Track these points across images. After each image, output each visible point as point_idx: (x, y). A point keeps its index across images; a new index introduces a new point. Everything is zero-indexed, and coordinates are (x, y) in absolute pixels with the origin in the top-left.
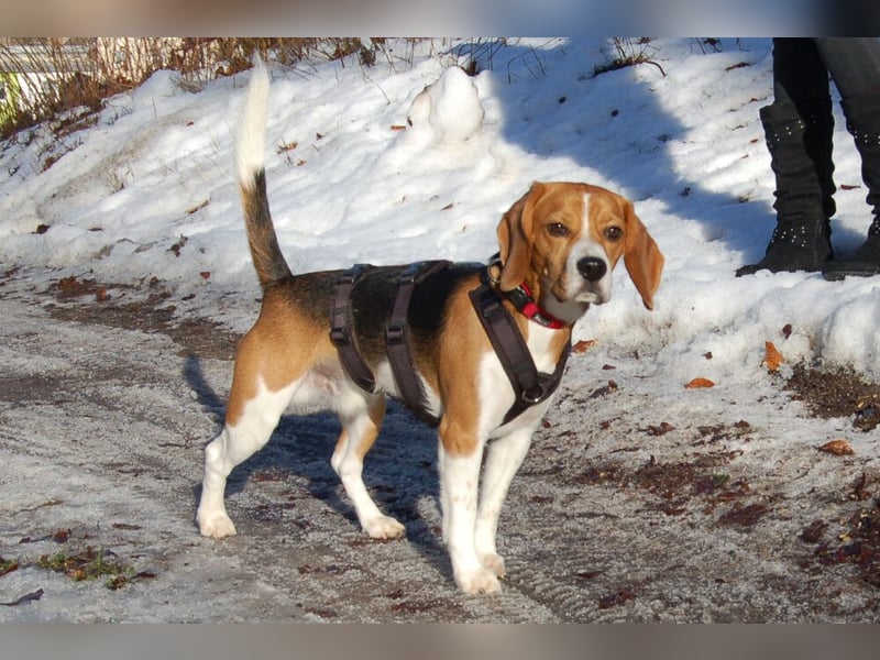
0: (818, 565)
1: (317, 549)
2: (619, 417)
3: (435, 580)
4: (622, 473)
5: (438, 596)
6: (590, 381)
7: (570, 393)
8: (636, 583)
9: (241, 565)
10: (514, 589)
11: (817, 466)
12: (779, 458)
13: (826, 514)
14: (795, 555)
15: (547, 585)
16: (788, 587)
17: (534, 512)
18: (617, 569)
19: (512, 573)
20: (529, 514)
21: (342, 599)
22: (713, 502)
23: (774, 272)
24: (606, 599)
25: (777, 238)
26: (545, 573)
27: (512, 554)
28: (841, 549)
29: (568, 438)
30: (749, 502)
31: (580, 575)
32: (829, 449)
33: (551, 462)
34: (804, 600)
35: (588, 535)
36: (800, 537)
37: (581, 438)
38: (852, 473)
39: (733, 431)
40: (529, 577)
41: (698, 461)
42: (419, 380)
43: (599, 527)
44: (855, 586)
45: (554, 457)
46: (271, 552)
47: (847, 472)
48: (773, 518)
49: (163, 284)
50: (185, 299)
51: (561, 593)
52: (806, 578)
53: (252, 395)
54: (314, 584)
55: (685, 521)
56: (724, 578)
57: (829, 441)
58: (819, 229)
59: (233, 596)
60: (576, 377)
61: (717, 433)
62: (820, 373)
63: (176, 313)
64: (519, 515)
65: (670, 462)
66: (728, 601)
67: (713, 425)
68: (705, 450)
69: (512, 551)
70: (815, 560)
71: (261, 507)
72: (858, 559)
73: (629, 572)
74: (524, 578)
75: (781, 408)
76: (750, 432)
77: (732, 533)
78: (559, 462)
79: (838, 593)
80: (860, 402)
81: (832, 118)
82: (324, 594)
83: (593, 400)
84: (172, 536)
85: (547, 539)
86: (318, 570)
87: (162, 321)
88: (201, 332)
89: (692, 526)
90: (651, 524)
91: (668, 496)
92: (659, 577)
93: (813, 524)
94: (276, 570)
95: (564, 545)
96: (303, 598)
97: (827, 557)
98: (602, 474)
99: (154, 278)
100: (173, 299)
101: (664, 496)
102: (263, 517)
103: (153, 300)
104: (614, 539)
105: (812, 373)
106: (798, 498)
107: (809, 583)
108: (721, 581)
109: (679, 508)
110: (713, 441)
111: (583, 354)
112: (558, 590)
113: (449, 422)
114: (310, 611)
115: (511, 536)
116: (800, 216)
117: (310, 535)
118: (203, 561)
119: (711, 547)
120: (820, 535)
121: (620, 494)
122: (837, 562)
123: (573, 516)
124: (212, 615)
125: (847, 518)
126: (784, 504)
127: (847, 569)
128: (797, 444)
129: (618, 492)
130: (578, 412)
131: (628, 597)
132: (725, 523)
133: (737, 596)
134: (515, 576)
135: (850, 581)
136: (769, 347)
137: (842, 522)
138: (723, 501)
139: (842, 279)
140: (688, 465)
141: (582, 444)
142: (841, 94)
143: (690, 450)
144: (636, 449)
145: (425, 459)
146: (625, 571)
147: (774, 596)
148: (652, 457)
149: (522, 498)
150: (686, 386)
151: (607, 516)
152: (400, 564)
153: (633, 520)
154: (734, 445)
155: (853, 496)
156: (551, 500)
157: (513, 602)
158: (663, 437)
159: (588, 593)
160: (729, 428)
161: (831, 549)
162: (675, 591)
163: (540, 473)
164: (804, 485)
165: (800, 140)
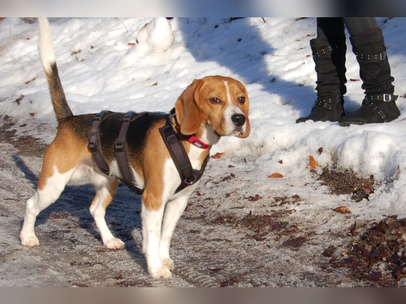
0: (331, 268)
1: (80, 253)
2: (235, 191)
3: (139, 270)
4: (235, 219)
5: (140, 278)
6: (221, 173)
7: (212, 179)
8: (240, 275)
9: (42, 260)
10: (178, 276)
11: (333, 218)
12: (313, 214)
13: (336, 242)
14: (319, 263)
15: (195, 274)
16: (315, 279)
17: (190, 238)
18: (230, 268)
19: (177, 268)
20: (188, 238)
21: (91, 279)
22: (280, 235)
23: (315, 121)
24: (224, 282)
25: (317, 105)
26: (194, 269)
27: (178, 259)
28: (342, 260)
29: (209, 201)
30: (298, 235)
31: (212, 270)
32: (339, 210)
33: (200, 213)
34: (323, 285)
35: (217, 250)
36: (322, 254)
37: (216, 201)
38: (349, 222)
39: (291, 200)
40: (186, 270)
41: (273, 214)
42: (131, 171)
43: (222, 246)
44: (349, 279)
45: (202, 210)
46: (57, 254)
47: (347, 222)
48: (309, 244)
49: (10, 118)
50: (21, 126)
51: (202, 279)
52: (325, 274)
53: (51, 175)
54: (77, 271)
55: (265, 244)
56: (283, 273)
57: (339, 206)
58: (338, 101)
59: (36, 276)
60: (214, 171)
61: (284, 200)
62: (336, 172)
63: (17, 133)
64: (183, 239)
65: (259, 215)
66: (285, 285)
67: (282, 196)
68: (277, 209)
69: (178, 257)
70: (329, 265)
71: (53, 232)
72: (351, 266)
73: (236, 269)
74: (183, 271)
75: (316, 189)
76: (300, 200)
77: (288, 251)
78: (204, 213)
79: (340, 282)
80: (355, 187)
81: (346, 46)
82: (82, 276)
83: (222, 182)
84: (7, 245)
85: (196, 251)
86: (80, 264)
87: (10, 137)
88: (29, 143)
89: (269, 247)
90: (249, 245)
91: (258, 231)
92: (251, 272)
93: (329, 247)
94: (59, 263)
95: (204, 255)
96: (72, 278)
97: (335, 264)
98: (225, 220)
99: (6, 116)
100: (16, 126)
101: (256, 231)
102: (54, 237)
103: (6, 126)
104: (229, 252)
105: (332, 171)
106: (322, 234)
107: (326, 277)
108: (282, 275)
109: (263, 238)
110: (281, 204)
111: (219, 159)
112: (200, 277)
113: (148, 193)
114: (75, 284)
115: (178, 249)
116: (329, 94)
117: (77, 246)
118: (23, 258)
119: (277, 258)
120: (332, 253)
121: (234, 230)
122: (340, 267)
123: (210, 241)
124: (26, 285)
125: (346, 245)
126: (315, 237)
127: (345, 270)
128: (323, 207)
129: (233, 229)
130: (215, 188)
131: (235, 281)
132: (285, 245)
133: (290, 282)
134: (179, 270)
135: (346, 276)
136: (311, 158)
137: (343, 247)
138: (285, 234)
139: (349, 125)
140: (268, 216)
141: (216, 204)
142: (350, 35)
143: (270, 209)
144: (243, 208)
145: (137, 210)
146: (234, 268)
147: (308, 283)
148: (251, 212)
149: (185, 230)
150: (269, 177)
151: (227, 240)
152: (122, 262)
153: (239, 243)
154: (292, 207)
155: (350, 234)
156: (199, 232)
157: (177, 282)
158: (256, 202)
159: (215, 279)
160: (289, 198)
161: (338, 260)
162: (258, 279)
163: (194, 218)
164: (326, 228)
165: (329, 56)
